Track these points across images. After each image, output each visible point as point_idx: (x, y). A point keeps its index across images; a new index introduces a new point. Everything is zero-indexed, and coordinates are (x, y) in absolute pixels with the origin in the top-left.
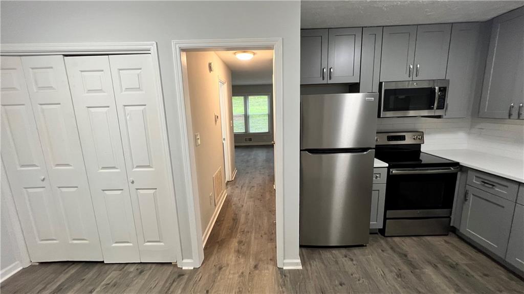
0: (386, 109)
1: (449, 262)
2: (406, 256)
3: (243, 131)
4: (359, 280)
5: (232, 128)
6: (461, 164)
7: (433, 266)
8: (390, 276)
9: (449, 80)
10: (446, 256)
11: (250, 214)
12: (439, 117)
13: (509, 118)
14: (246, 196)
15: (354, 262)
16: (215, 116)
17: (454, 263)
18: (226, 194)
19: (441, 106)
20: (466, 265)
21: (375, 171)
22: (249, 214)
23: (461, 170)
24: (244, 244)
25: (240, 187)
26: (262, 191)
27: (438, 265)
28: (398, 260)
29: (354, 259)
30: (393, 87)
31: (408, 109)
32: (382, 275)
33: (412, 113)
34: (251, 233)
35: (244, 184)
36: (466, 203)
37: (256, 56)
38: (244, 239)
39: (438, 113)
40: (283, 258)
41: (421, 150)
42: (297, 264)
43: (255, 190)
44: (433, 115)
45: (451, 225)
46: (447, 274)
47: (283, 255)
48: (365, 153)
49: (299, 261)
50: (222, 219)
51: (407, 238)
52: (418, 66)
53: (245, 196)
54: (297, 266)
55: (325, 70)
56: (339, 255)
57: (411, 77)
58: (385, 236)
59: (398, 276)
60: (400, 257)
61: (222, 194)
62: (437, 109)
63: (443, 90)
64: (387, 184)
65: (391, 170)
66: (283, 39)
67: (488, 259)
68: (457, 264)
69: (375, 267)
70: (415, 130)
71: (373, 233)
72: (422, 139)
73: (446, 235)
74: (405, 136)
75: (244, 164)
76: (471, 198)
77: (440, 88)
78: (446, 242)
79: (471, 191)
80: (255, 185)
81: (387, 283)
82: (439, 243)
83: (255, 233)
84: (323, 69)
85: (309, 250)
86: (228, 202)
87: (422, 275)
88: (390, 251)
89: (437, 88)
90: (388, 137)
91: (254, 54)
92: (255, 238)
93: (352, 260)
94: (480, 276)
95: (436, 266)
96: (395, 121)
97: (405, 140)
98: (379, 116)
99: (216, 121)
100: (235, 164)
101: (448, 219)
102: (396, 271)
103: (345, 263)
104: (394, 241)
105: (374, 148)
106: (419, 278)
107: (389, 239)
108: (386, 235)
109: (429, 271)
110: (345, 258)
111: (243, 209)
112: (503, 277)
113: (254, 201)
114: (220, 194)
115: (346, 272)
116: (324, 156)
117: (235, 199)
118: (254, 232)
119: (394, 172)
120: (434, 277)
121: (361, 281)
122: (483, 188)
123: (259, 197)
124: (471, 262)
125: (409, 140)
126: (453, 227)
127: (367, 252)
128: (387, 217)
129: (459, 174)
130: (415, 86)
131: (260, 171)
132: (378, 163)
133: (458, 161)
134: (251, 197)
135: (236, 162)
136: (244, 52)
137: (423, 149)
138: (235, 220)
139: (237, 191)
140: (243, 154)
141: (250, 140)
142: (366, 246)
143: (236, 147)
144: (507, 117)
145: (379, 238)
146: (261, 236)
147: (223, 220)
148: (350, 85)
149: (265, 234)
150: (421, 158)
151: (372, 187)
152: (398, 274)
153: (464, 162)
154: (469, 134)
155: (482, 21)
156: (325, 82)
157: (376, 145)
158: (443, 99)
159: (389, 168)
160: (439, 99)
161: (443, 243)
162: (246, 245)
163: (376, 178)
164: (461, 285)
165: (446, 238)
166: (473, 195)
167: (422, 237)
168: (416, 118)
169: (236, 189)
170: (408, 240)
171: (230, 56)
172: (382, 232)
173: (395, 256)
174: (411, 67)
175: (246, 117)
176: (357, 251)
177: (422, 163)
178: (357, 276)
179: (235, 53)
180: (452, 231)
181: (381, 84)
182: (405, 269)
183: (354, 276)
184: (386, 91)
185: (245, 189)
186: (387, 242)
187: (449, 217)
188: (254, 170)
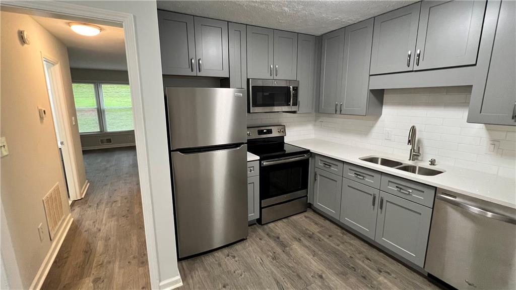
0: (255, 105)
1: (308, 233)
2: (278, 238)
3: (97, 129)
4: (241, 276)
5: (74, 127)
6: (311, 151)
7: (297, 241)
8: (267, 261)
9: (299, 81)
10: (306, 229)
11: (112, 239)
12: (294, 112)
13: (336, 113)
14: (105, 214)
15: (237, 259)
16: (40, 111)
17: (311, 233)
18: (73, 219)
19: (295, 104)
20: (319, 232)
21: (249, 165)
22: (110, 238)
23: (311, 156)
24: (103, 281)
25: (95, 205)
26: (128, 205)
27: (302, 239)
28: (273, 243)
29: (236, 255)
30: (260, 84)
31: (273, 105)
32: (260, 263)
33: (276, 109)
34: (114, 262)
35: (101, 200)
36: (316, 182)
37: (103, 32)
38: (102, 274)
39: (294, 109)
40: (158, 281)
41: (285, 141)
42: (176, 282)
43: (119, 205)
44: (290, 110)
45: (308, 202)
46: (307, 244)
47: (158, 278)
48: (238, 148)
49: (179, 277)
50: (65, 255)
51: (279, 221)
52: (277, 67)
53: (103, 216)
54: (176, 284)
55: (193, 61)
56: (221, 255)
57: (272, 76)
58: (262, 225)
59: (273, 259)
60: (275, 240)
61: (64, 220)
62: (293, 105)
63: (296, 89)
64: (260, 175)
65: (262, 162)
66: (134, 17)
67: (331, 223)
68: (313, 233)
69: (254, 257)
70: (278, 124)
71: (251, 224)
72: (284, 132)
73: (306, 211)
74: (271, 129)
75: (101, 174)
76: (318, 178)
77: (293, 87)
78: (306, 217)
79: (319, 172)
80: (119, 199)
81: (265, 269)
82: (301, 219)
83: (120, 261)
84: (191, 60)
85: (190, 261)
86: (75, 230)
87: (290, 251)
88: (266, 237)
89: (291, 87)
90: (258, 131)
91: (101, 29)
92: (120, 268)
93: (234, 257)
94: (328, 238)
95: (300, 240)
96: (263, 116)
97: (272, 133)
98: (249, 111)
99: (42, 118)
100: (85, 175)
101: (306, 198)
102: (271, 255)
103: (228, 263)
104: (269, 228)
105: (246, 143)
106: (288, 254)
107: (265, 226)
108: (262, 223)
109: (296, 246)
110: (227, 258)
111: (101, 234)
112: (339, 234)
113: (118, 220)
114: (60, 222)
115: (229, 272)
116: (201, 155)
117: (87, 224)
118: (118, 259)
119: (265, 163)
120: (299, 250)
121: (243, 276)
122: (324, 168)
123: (124, 213)
124: (321, 229)
125: (275, 134)
126: (310, 203)
127: (247, 244)
128: (262, 206)
129: (310, 159)
130: (275, 84)
131: (125, 180)
132: (252, 157)
133: (309, 149)
134: (113, 216)
135: (86, 172)
136: (85, 24)
137: (286, 140)
138: (88, 252)
139: (90, 212)
140: (99, 161)
141: (109, 141)
142: (246, 239)
143: (84, 152)
144: (335, 113)
145: (257, 228)
146: (129, 262)
147: (67, 257)
148: (221, 80)
149: (134, 258)
150: (285, 149)
151: (247, 180)
152: (273, 256)
153: (313, 149)
154: (315, 125)
155: (317, 35)
156: (194, 74)
157: (248, 140)
158: (296, 96)
159: (260, 160)
160: (293, 96)
161: (304, 218)
162: (105, 280)
163: (250, 171)
164: (316, 250)
165: (306, 214)
166: (320, 175)
167: (289, 218)
168: (279, 113)
169: (89, 210)
170: (280, 223)
171: (60, 25)
172: (259, 221)
173: (270, 241)
174: (272, 66)
175: (100, 113)
176: (238, 247)
177: (286, 152)
178: (239, 272)
179: (69, 24)
180: (309, 206)
181: (248, 80)
182: (278, 250)
183: (236, 272)
184: (252, 87)
185: (103, 206)
186: (264, 230)
187: (307, 196)
188: (116, 180)
